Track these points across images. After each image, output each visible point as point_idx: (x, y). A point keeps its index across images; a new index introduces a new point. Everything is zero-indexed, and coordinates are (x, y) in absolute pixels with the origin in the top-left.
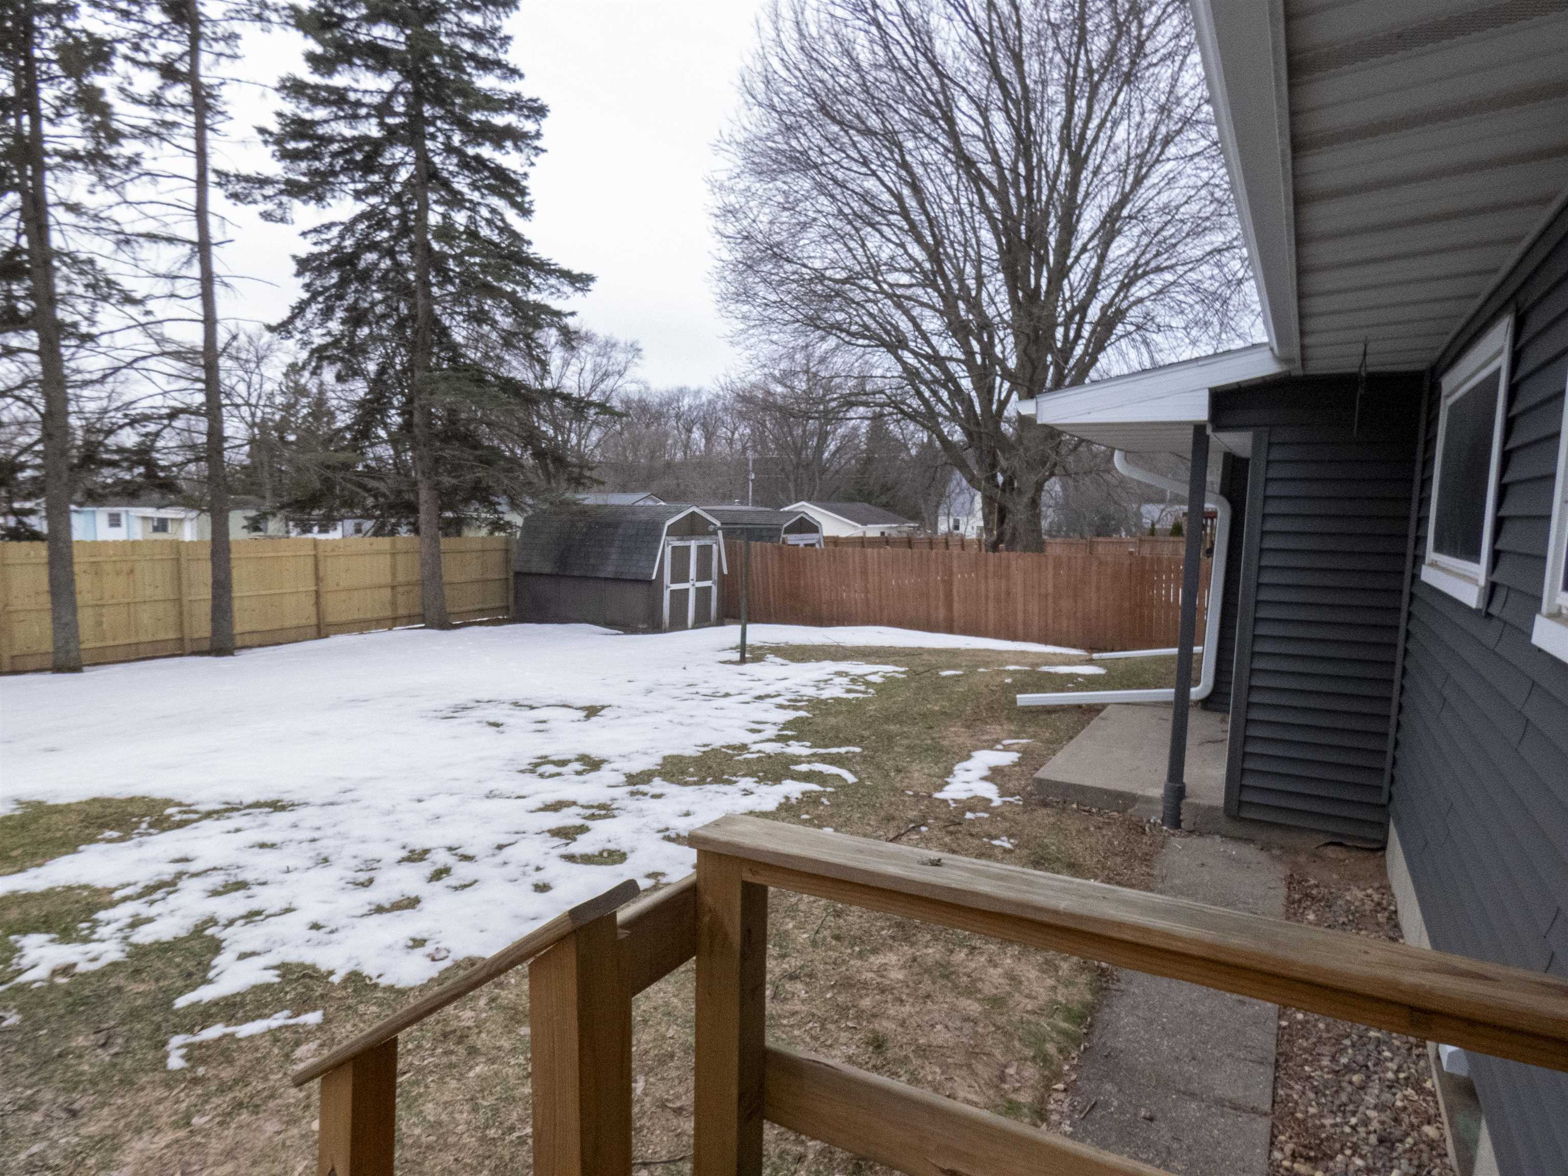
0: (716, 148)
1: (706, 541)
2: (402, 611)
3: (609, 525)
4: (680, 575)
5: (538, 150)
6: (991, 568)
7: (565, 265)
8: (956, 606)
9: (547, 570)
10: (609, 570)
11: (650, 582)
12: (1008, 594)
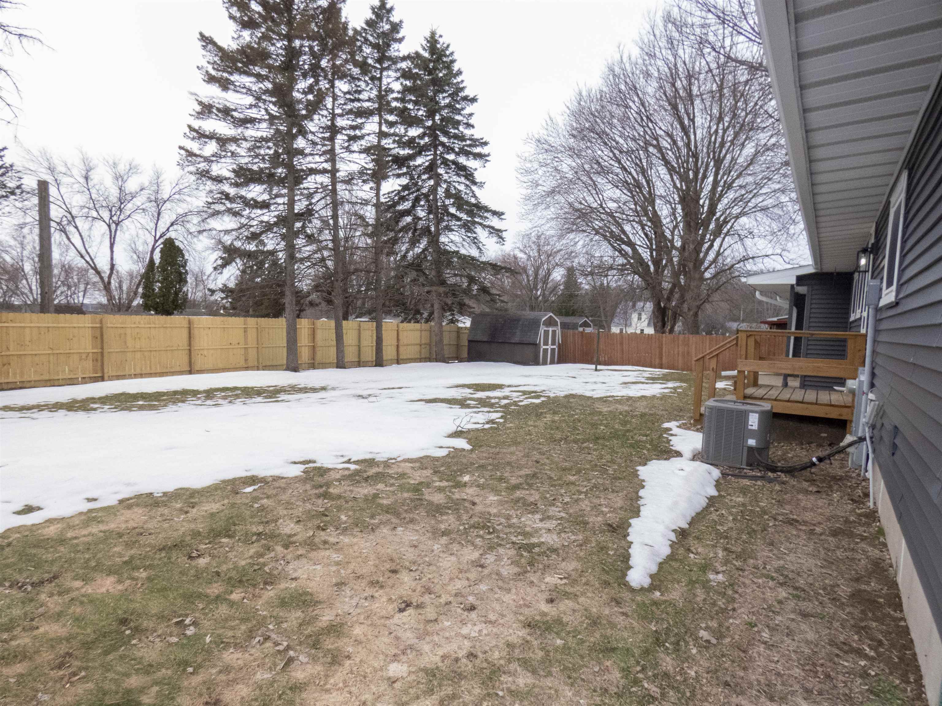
0: (526, 142)
1: (554, 329)
2: (423, 356)
3: (515, 320)
4: (546, 343)
5: (487, 161)
6: (680, 342)
7: (493, 208)
8: (664, 358)
9: (485, 340)
10: (516, 339)
11: (536, 344)
12: (688, 353)
